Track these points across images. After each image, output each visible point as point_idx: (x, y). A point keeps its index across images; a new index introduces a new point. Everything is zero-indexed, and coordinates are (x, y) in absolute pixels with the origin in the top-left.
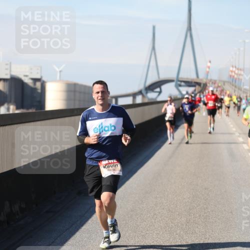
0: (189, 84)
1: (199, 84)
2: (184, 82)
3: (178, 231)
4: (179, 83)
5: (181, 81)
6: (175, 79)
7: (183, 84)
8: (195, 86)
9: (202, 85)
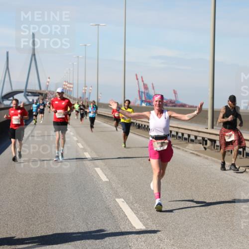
0: (34, 94)
1: (41, 94)
2: (31, 92)
3: (27, 202)
4: (27, 93)
5: (29, 92)
6: (24, 91)
7: (30, 94)
8: (38, 96)
9: (44, 95)
